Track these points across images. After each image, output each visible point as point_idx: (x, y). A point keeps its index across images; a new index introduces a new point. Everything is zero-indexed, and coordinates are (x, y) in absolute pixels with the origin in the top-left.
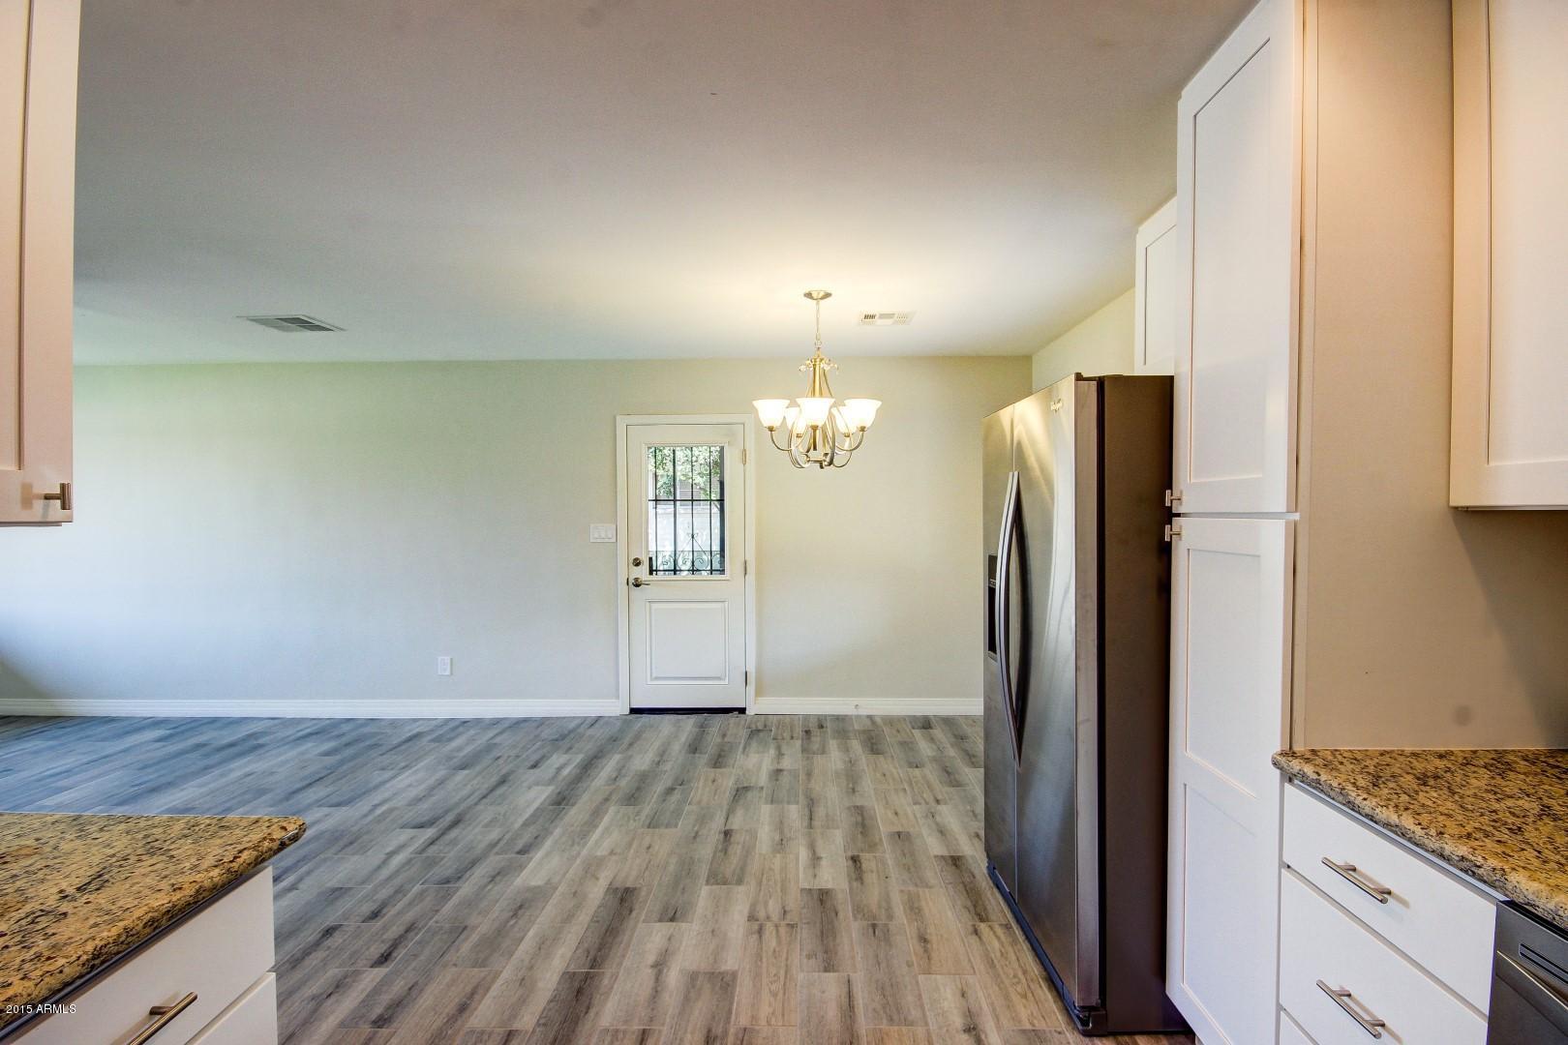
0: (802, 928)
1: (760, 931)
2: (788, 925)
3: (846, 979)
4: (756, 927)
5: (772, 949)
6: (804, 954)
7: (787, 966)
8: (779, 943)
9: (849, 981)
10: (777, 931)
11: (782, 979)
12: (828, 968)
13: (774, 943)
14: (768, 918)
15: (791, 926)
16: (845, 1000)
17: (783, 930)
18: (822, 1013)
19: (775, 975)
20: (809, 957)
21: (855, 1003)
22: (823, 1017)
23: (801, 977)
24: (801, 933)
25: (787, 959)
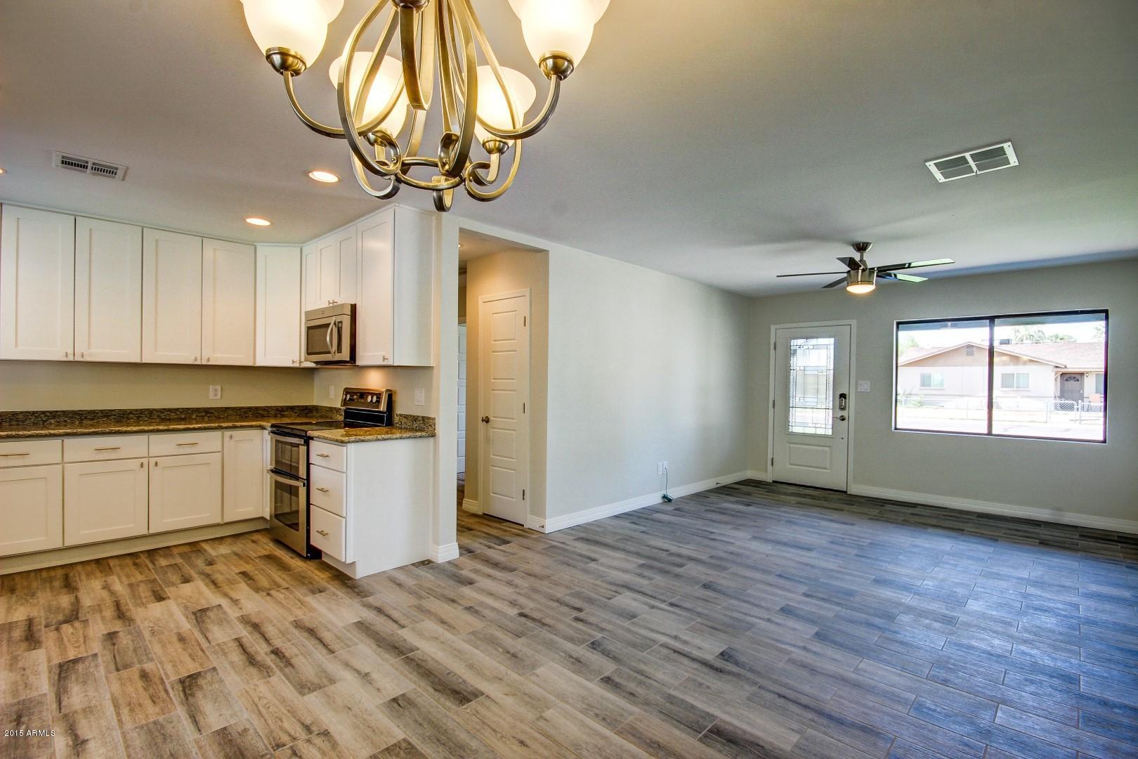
0: (267, 749)
1: (308, 728)
2: (284, 745)
3: (202, 732)
4: (314, 728)
5: (284, 720)
6: (252, 731)
7: (263, 717)
8: (281, 728)
9: (199, 730)
10: (290, 735)
11: (261, 708)
12: (223, 732)
13: (286, 725)
14: (309, 741)
15: (279, 746)
16: (199, 718)
17: (285, 738)
18: (217, 704)
19: (269, 707)
20: (245, 730)
21: (189, 720)
22: (215, 703)
23: (246, 715)
24: (265, 745)
25: (265, 720)
